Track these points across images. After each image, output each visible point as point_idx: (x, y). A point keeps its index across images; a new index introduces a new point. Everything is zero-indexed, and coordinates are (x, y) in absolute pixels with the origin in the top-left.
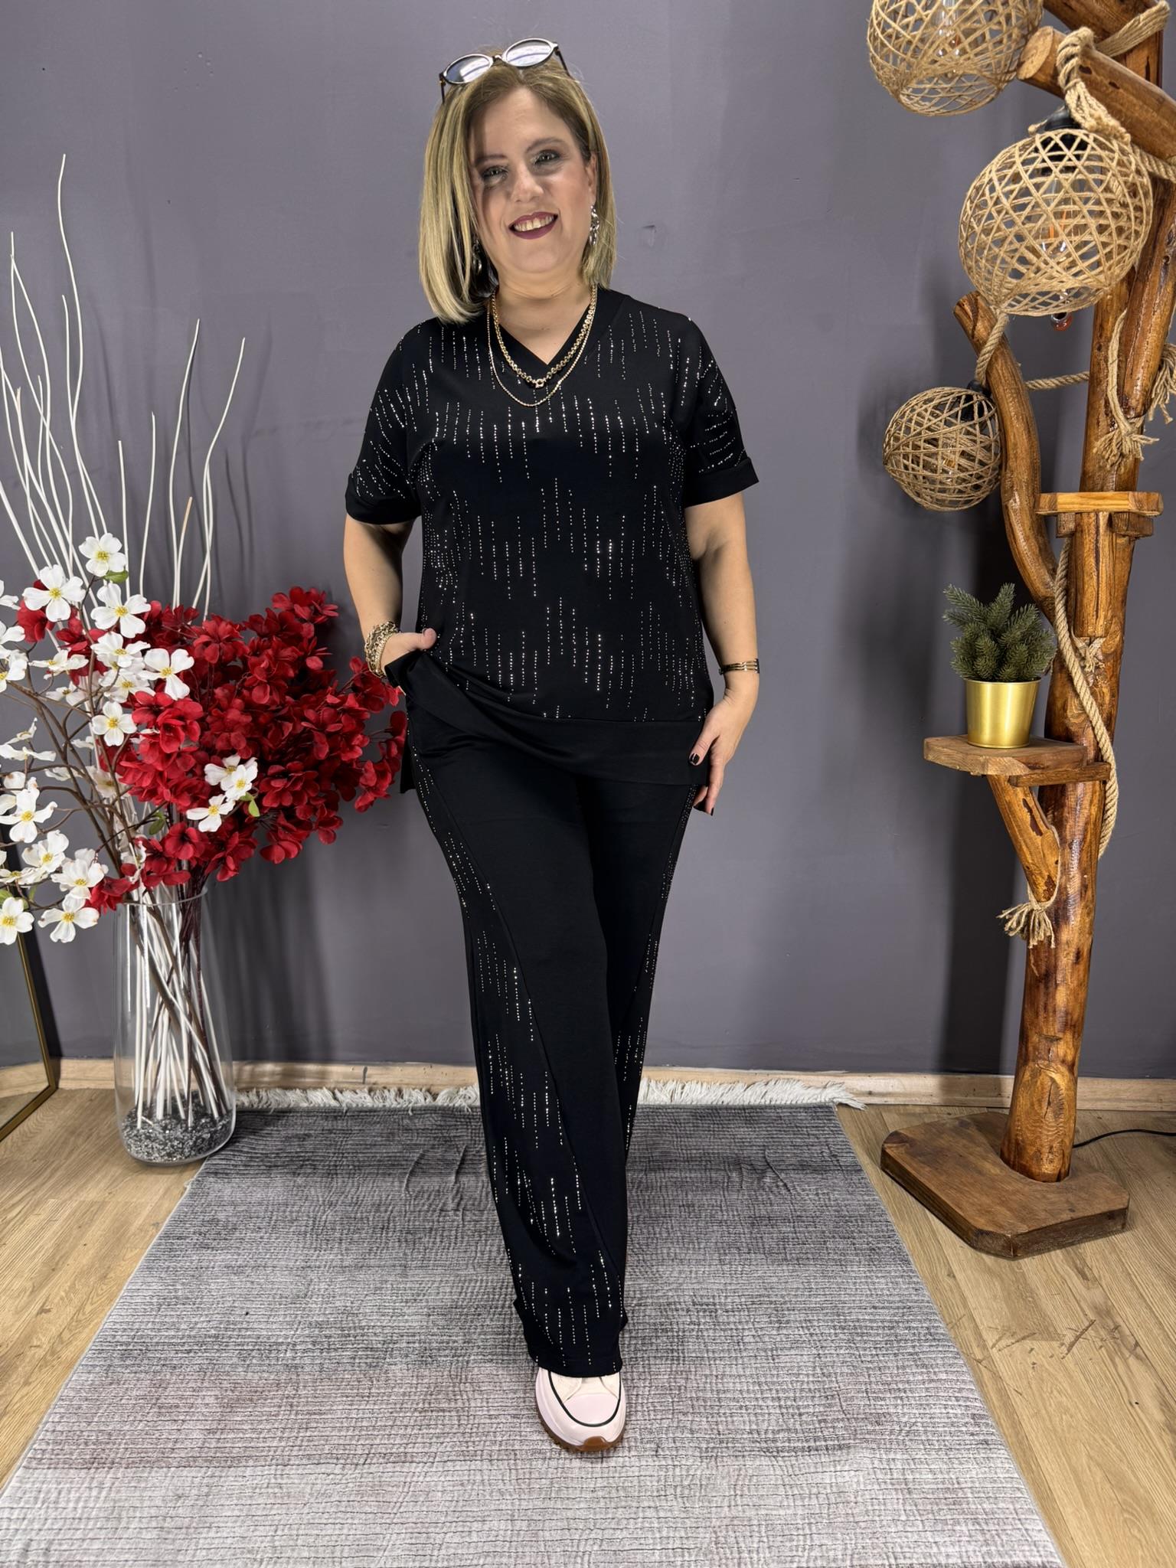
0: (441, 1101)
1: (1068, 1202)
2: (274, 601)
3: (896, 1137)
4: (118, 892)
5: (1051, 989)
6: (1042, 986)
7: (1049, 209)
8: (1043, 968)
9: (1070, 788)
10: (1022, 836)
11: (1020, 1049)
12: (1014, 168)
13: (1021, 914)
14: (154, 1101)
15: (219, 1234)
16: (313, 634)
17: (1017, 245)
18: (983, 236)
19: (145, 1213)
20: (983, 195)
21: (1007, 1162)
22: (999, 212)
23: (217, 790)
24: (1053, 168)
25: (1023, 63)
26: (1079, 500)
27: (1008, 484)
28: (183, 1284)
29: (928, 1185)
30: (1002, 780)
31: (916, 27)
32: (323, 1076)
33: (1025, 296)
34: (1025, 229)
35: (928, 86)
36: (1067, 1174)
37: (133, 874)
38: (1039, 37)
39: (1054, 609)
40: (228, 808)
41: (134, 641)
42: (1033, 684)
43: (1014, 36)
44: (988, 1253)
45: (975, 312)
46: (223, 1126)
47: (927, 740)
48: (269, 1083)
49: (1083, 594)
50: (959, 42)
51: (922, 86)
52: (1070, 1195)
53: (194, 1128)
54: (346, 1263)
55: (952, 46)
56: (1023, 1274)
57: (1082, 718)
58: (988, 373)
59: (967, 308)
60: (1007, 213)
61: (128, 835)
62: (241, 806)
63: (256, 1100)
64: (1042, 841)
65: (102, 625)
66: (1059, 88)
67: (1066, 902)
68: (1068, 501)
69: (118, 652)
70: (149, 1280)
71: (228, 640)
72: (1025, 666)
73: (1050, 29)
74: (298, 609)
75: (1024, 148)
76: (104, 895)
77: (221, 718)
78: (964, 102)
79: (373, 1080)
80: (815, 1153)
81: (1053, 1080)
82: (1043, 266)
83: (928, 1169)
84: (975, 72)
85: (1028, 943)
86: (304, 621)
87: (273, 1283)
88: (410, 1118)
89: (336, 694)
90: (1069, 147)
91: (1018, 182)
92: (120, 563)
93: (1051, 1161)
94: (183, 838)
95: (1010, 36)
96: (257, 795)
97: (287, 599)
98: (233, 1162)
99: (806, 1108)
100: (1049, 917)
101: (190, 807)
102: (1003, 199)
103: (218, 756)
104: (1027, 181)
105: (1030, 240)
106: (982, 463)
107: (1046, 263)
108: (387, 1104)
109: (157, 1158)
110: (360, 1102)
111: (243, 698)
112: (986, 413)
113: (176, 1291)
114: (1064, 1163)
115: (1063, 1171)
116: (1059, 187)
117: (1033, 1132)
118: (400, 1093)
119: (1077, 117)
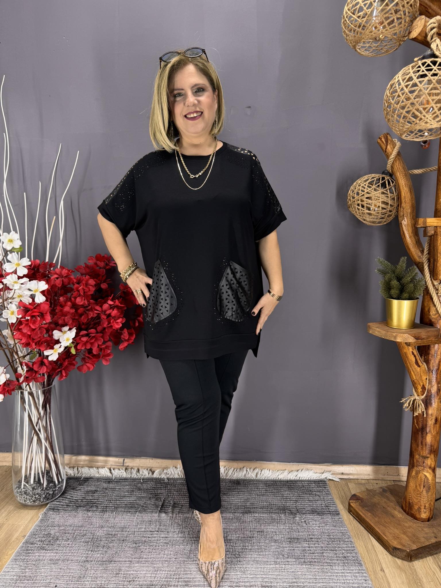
0: (156, 475)
1: (433, 533)
2: (89, 260)
3: (354, 497)
4: (12, 387)
5: (424, 435)
6: (420, 433)
7: (427, 92)
8: (421, 425)
9: (432, 346)
10: (411, 367)
11: (410, 460)
12: (410, 74)
13: (410, 401)
14: (30, 474)
15: (50, 542)
16: (105, 273)
17: (411, 108)
18: (395, 105)
19: (20, 530)
20: (396, 87)
21: (405, 511)
22: (403, 94)
23: (58, 342)
24: (428, 74)
25: (411, 32)
26: (437, 221)
27: (402, 214)
28: (29, 569)
29: (370, 522)
30: (403, 343)
31: (363, 17)
32: (106, 462)
33: (412, 132)
34: (415, 101)
35: (368, 45)
36: (432, 518)
37: (21, 378)
38: (419, 20)
39: (423, 267)
40: (62, 349)
41: (22, 278)
42: (416, 301)
43: (407, 20)
44: (398, 558)
45: (387, 141)
46: (59, 487)
47: (369, 324)
48: (83, 465)
49: (437, 262)
50: (383, 23)
51: (365, 45)
52: (434, 529)
53: (46, 488)
54: (104, 559)
55: (380, 25)
56: (415, 570)
57: (437, 316)
58: (392, 167)
59: (383, 140)
60: (407, 94)
61: (19, 360)
62: (67, 349)
63: (77, 472)
64: (420, 370)
65: (8, 271)
66: (428, 42)
67: (431, 396)
68: (432, 222)
69: (15, 282)
70: (14, 566)
71: (66, 277)
72: (412, 293)
73: (423, 17)
74: (98, 262)
75: (413, 67)
76: (6, 389)
77: (61, 311)
78: (384, 51)
79: (127, 464)
80: (319, 504)
81: (425, 475)
82: (423, 117)
83: (370, 514)
84: (390, 36)
85: (414, 414)
86: (100, 268)
87: (70, 569)
88: (141, 483)
89: (112, 300)
90: (435, 65)
91: (412, 80)
92: (17, 244)
93: (425, 513)
94: (42, 364)
95: (405, 22)
96: (75, 344)
97: (94, 259)
98: (62, 503)
99: (315, 482)
100: (423, 403)
101: (46, 349)
102: (405, 88)
103: (59, 326)
104: (416, 80)
105: (417, 106)
106: (391, 205)
107: (424, 116)
108: (132, 476)
109: (28, 503)
110: (121, 474)
111: (71, 302)
112: (391, 184)
113: (25, 572)
114: (431, 513)
115: (430, 517)
116: (430, 82)
117: (417, 499)
118: (138, 471)
119: (437, 53)
